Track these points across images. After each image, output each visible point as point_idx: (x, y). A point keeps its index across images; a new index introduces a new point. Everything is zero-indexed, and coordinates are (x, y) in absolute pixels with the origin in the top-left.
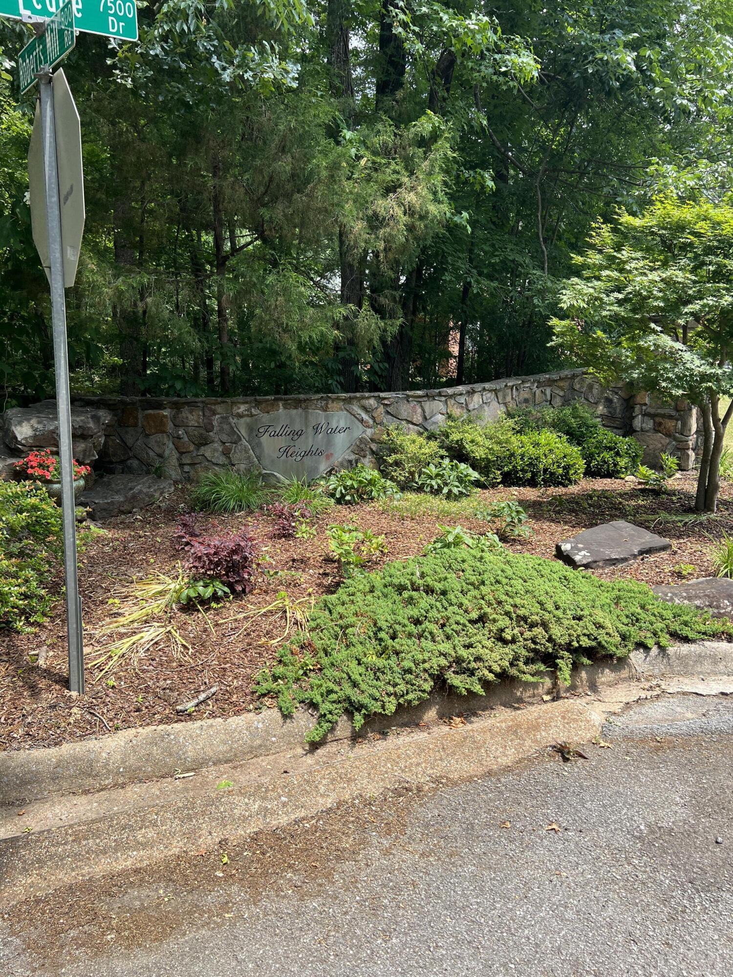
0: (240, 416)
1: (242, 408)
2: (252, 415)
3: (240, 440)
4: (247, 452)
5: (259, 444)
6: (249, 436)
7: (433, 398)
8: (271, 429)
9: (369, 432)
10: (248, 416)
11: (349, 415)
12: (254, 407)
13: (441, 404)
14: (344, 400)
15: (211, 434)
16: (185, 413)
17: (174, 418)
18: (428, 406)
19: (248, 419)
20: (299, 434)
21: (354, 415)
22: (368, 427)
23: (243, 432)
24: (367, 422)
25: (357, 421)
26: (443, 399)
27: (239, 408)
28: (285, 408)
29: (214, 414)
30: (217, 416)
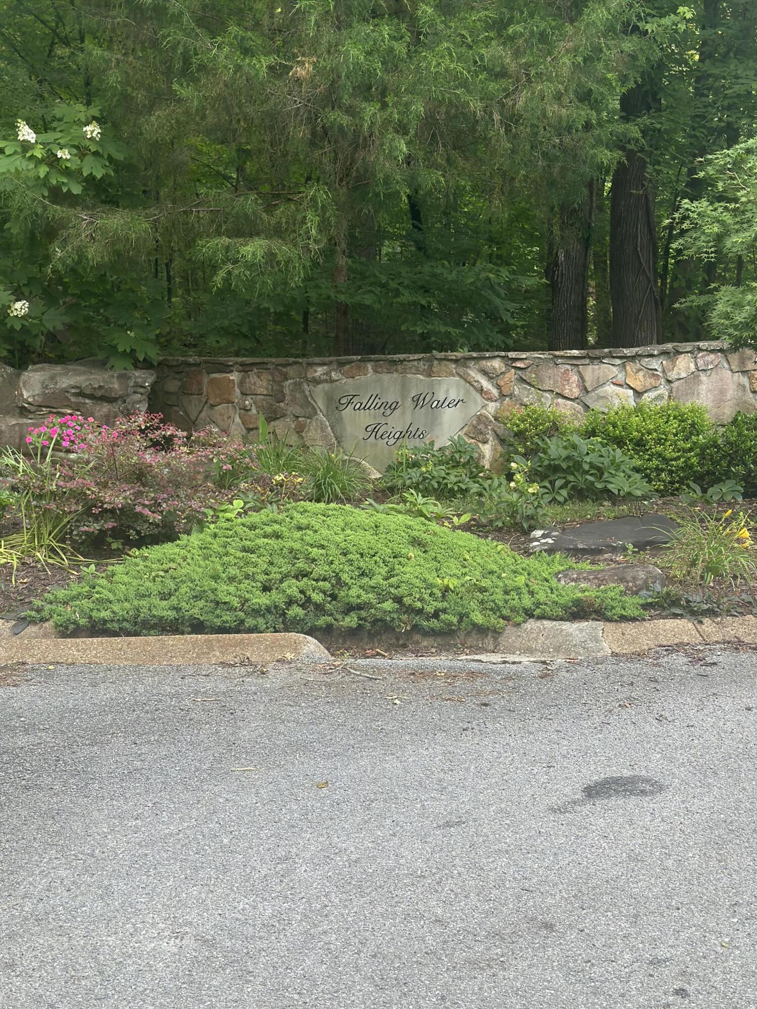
0: (316, 382)
1: (320, 371)
2: (332, 381)
3: (316, 413)
4: (323, 429)
5: (340, 420)
6: (328, 407)
7: (599, 359)
8: (355, 400)
9: (492, 407)
10: (326, 381)
11: (462, 382)
12: (335, 370)
13: (614, 369)
14: (456, 361)
15: (282, 404)
16: (253, 378)
17: (242, 383)
18: (591, 372)
19: (326, 386)
20: (393, 407)
21: (470, 383)
22: (491, 400)
23: (321, 404)
24: (487, 393)
25: (474, 392)
26: (618, 362)
27: (316, 371)
28: (376, 371)
29: (286, 379)
30: (290, 381)
